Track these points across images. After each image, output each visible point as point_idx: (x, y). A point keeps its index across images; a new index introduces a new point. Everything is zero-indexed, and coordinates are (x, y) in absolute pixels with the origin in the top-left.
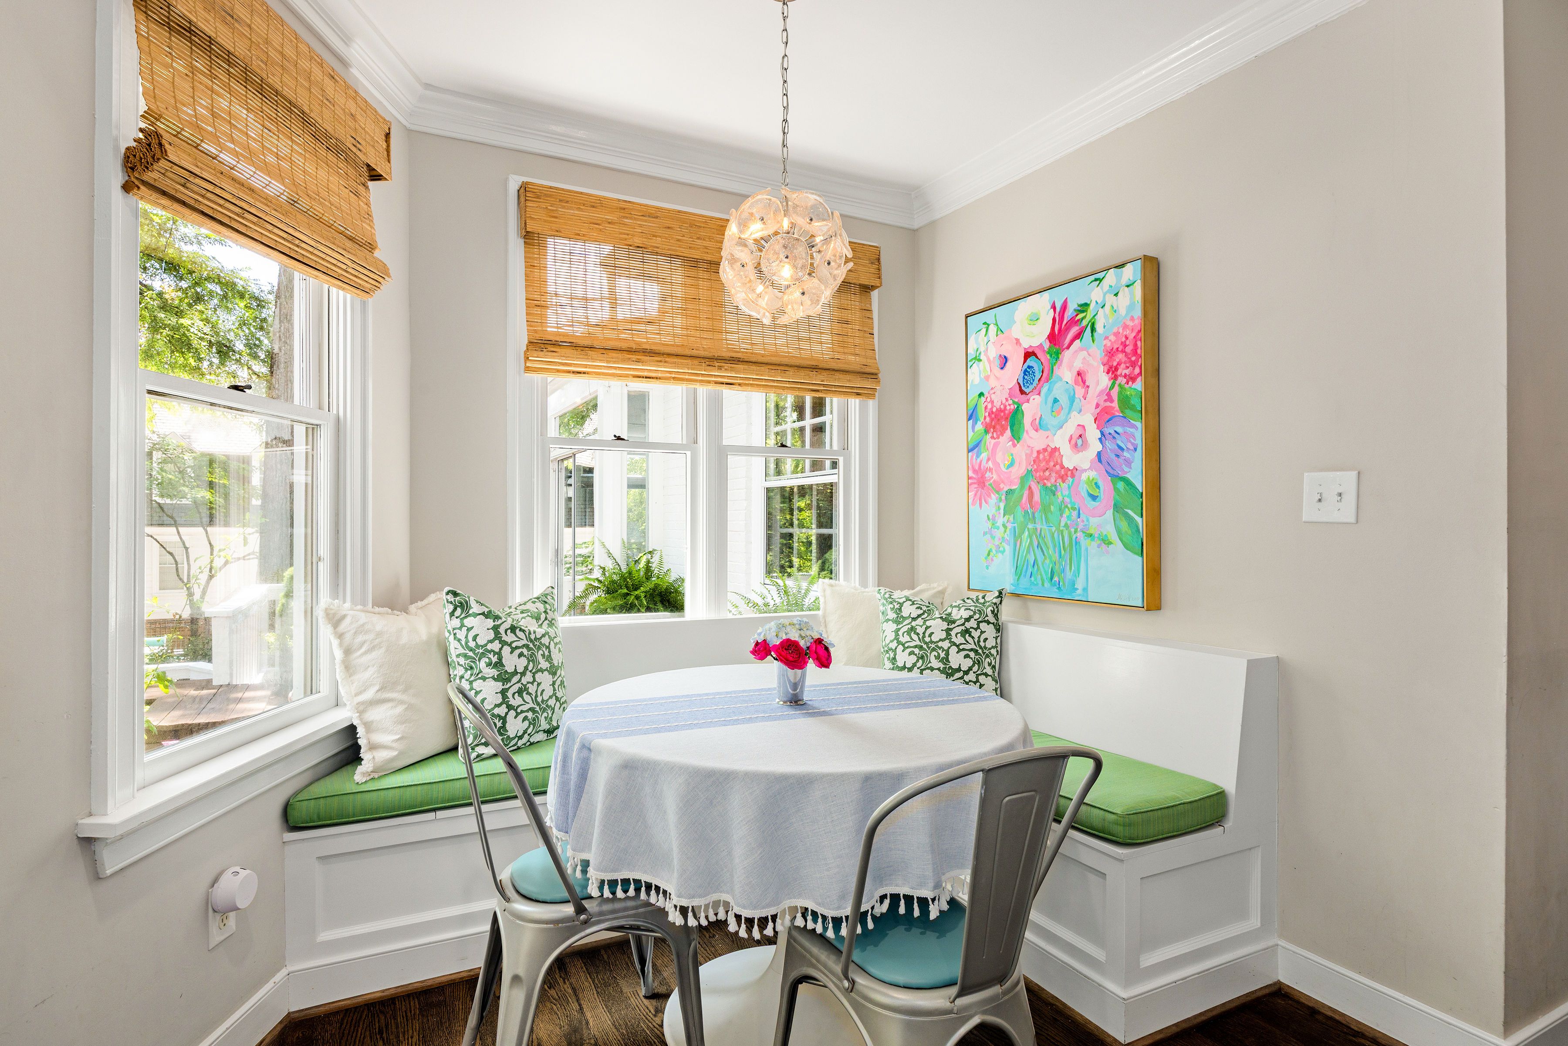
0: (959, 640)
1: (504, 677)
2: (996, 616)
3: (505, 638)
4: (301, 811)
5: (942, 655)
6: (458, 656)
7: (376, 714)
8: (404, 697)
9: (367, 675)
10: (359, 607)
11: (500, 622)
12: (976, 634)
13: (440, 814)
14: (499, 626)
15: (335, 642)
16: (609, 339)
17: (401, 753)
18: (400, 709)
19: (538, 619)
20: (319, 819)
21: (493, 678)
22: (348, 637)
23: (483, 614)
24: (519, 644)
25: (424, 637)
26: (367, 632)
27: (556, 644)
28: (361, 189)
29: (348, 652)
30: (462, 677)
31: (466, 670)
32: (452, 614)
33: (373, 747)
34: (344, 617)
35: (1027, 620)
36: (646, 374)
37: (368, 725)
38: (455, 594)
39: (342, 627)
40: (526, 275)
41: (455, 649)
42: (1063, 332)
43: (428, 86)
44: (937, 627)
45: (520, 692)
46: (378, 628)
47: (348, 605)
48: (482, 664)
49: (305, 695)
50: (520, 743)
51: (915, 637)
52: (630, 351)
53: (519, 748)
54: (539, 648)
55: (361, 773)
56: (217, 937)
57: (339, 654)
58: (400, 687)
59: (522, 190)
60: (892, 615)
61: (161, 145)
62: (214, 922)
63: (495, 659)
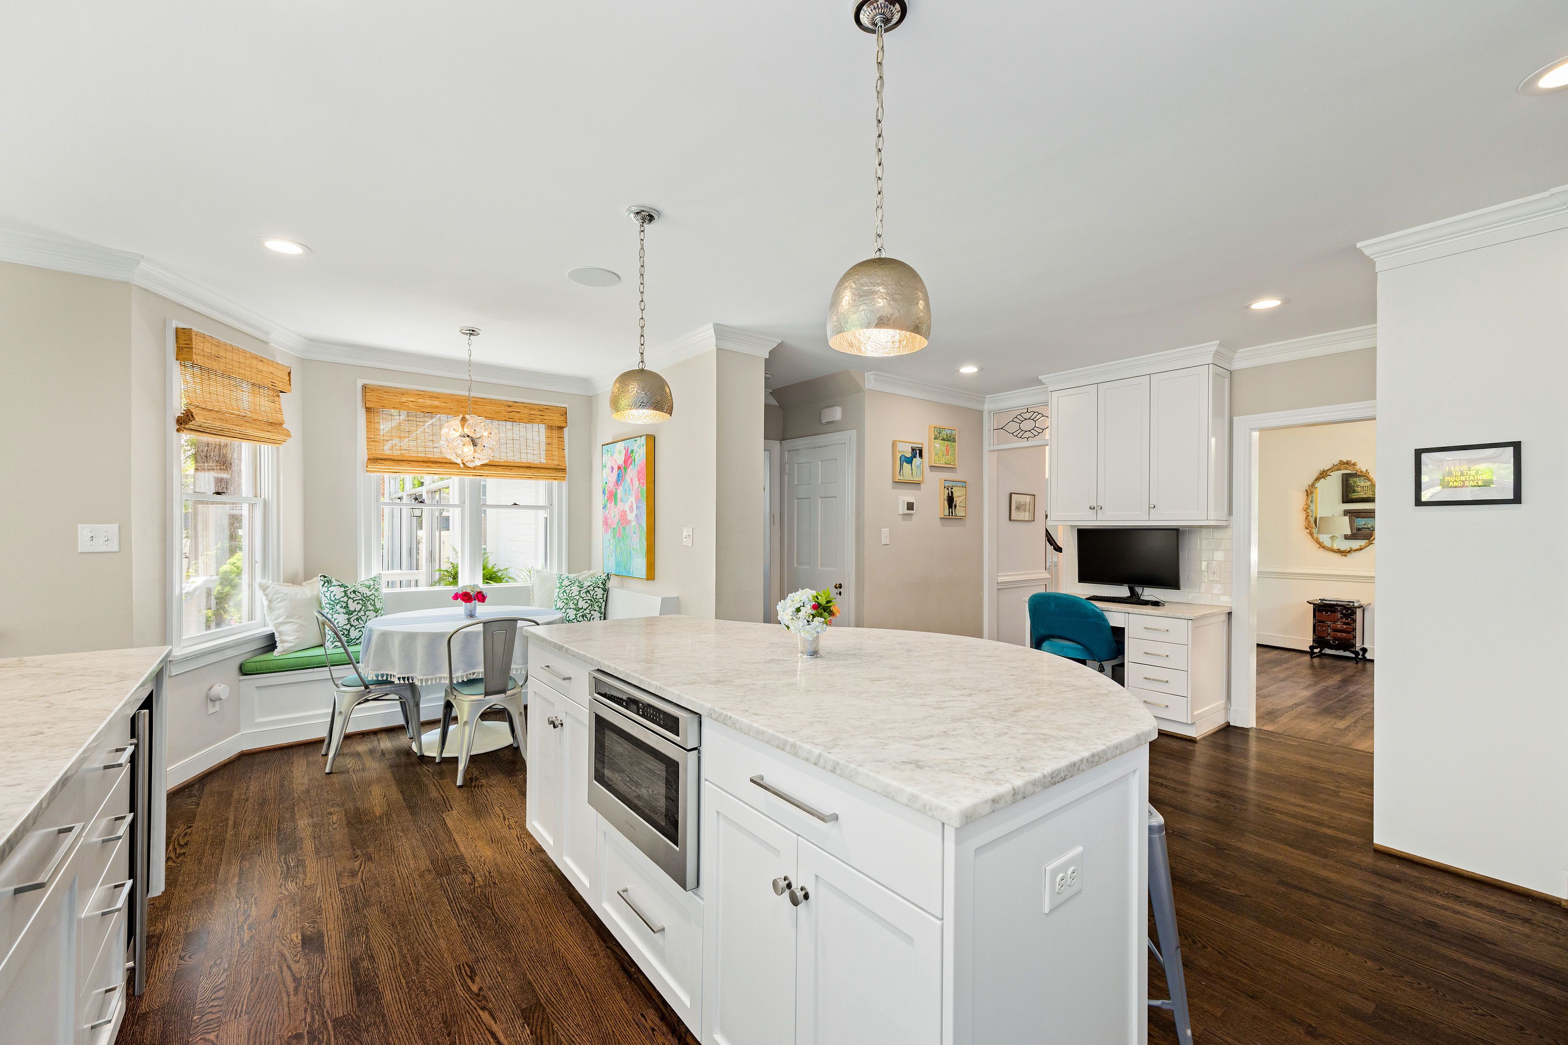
0: (584, 595)
1: (349, 613)
2: (604, 585)
3: (350, 596)
4: (248, 667)
5: (576, 602)
6: (326, 604)
7: (283, 628)
8: (298, 621)
9: (280, 611)
10: (276, 583)
11: (347, 589)
12: (592, 593)
13: (315, 670)
14: (347, 591)
15: (264, 598)
16: (413, 457)
17: (296, 644)
18: (296, 626)
19: (369, 588)
20: (257, 670)
21: (343, 613)
22: (270, 596)
23: (339, 585)
24: (358, 598)
25: (309, 596)
26: (280, 593)
27: (379, 599)
28: (276, 398)
29: (270, 602)
30: (328, 613)
31: (330, 610)
32: (323, 585)
33: (282, 642)
34: (269, 587)
35: (622, 586)
36: (433, 472)
37: (280, 633)
38: (325, 577)
39: (267, 591)
40: (367, 427)
41: (324, 601)
42: (628, 460)
43: (312, 340)
44: (575, 589)
45: (357, 619)
46: (285, 592)
47: (270, 582)
48: (338, 607)
49: (249, 620)
50: (357, 642)
51: (565, 594)
52: (424, 462)
53: (357, 644)
54: (368, 601)
55: (276, 653)
56: (211, 711)
57: (266, 603)
58: (297, 617)
59: (364, 387)
60: (558, 585)
61: (192, 416)
62: (210, 704)
63: (344, 605)
